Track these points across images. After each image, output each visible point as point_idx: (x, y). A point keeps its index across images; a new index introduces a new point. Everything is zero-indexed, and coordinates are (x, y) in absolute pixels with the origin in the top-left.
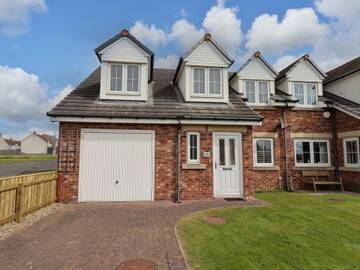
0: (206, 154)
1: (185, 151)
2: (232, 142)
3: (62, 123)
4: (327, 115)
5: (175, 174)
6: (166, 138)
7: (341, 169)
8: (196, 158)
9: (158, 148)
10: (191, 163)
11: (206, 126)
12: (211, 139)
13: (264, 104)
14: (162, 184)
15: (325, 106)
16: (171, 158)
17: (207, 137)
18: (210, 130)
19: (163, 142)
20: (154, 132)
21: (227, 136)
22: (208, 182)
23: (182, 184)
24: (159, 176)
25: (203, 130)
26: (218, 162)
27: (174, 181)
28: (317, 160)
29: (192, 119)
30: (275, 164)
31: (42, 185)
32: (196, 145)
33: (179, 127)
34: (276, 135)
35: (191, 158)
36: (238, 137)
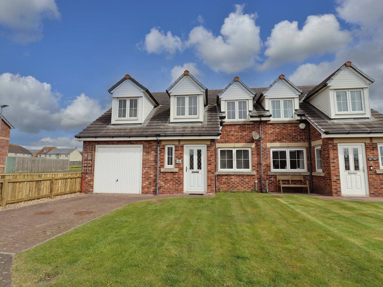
0: (178, 161)
1: (163, 159)
2: (199, 152)
3: (84, 142)
4: (302, 126)
5: (156, 176)
6: (150, 150)
7: (313, 174)
8: (171, 164)
9: (145, 157)
10: (168, 167)
11: (179, 140)
12: (183, 150)
13: (243, 120)
14: (147, 183)
15: (299, 118)
16: (153, 164)
17: (180, 148)
18: (182, 143)
19: (148, 153)
20: (142, 146)
21: (195, 148)
22: (180, 182)
23: (161, 183)
24: (145, 177)
25: (177, 143)
26: (189, 167)
27: (155, 181)
28: (293, 166)
29: (166, 136)
30: (253, 170)
31: (69, 180)
32: (172, 155)
33: (159, 142)
34: (253, 145)
35: (169, 164)
36: (204, 148)
